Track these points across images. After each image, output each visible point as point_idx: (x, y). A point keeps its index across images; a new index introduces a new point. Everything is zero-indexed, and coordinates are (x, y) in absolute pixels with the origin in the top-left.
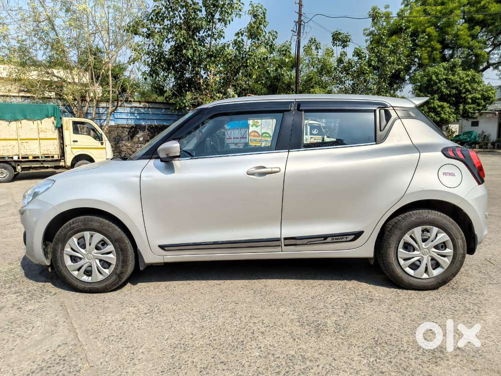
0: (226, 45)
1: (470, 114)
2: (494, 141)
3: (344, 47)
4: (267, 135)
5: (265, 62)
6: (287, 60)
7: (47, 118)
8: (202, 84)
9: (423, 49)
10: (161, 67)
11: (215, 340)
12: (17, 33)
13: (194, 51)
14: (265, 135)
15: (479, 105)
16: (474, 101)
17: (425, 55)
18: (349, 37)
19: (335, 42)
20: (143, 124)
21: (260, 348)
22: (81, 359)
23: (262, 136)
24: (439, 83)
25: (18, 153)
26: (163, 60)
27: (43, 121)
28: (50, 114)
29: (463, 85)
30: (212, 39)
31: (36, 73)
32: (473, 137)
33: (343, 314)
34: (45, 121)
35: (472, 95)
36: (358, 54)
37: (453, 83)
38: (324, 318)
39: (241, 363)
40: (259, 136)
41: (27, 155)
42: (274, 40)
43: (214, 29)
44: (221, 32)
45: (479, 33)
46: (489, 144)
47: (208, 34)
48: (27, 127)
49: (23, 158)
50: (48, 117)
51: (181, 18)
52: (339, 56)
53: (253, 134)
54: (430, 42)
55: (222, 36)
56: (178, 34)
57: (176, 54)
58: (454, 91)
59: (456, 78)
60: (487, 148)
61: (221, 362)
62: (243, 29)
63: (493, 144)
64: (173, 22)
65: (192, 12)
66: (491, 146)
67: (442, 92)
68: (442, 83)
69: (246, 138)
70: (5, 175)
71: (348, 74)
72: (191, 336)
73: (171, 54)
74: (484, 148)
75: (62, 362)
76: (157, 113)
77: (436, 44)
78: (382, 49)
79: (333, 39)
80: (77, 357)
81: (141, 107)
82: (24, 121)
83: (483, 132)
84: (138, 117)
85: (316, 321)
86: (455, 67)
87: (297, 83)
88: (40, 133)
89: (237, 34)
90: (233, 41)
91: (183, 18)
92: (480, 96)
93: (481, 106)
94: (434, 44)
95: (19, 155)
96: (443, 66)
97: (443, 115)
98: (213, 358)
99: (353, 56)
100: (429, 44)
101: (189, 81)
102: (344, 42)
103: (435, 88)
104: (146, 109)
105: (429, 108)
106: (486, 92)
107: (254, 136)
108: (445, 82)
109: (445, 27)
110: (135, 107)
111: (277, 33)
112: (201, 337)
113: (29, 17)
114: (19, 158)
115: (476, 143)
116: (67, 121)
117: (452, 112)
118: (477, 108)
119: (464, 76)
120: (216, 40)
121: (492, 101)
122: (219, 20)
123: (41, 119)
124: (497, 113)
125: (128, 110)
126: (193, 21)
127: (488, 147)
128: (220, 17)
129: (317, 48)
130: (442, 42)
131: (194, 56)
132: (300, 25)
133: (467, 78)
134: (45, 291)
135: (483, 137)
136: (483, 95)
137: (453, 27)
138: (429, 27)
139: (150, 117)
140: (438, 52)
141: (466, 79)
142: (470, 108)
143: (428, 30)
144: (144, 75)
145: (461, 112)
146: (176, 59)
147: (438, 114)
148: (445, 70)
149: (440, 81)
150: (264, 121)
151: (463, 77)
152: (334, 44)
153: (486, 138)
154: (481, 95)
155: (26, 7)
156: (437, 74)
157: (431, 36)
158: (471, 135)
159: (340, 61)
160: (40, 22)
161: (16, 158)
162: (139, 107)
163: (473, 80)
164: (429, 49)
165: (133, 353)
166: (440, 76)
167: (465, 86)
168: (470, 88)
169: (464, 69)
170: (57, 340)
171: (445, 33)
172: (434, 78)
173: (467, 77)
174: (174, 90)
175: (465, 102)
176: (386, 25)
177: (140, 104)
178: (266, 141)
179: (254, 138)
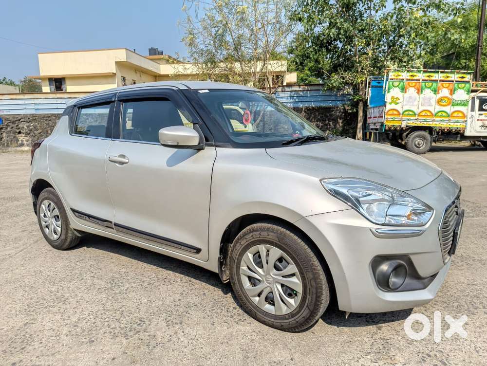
4: (411, 113)
14: (407, 113)
20: (301, 106)
23: (403, 114)
40: (400, 114)
53: (391, 112)
69: (382, 117)
76: (315, 95)
81: (300, 91)
84: (297, 100)
104: (305, 92)
107: (393, 115)
110: (296, 91)
125: (288, 94)
139: (308, 100)
162: (298, 91)
177: (300, 87)
178: (409, 120)
179: (392, 117)
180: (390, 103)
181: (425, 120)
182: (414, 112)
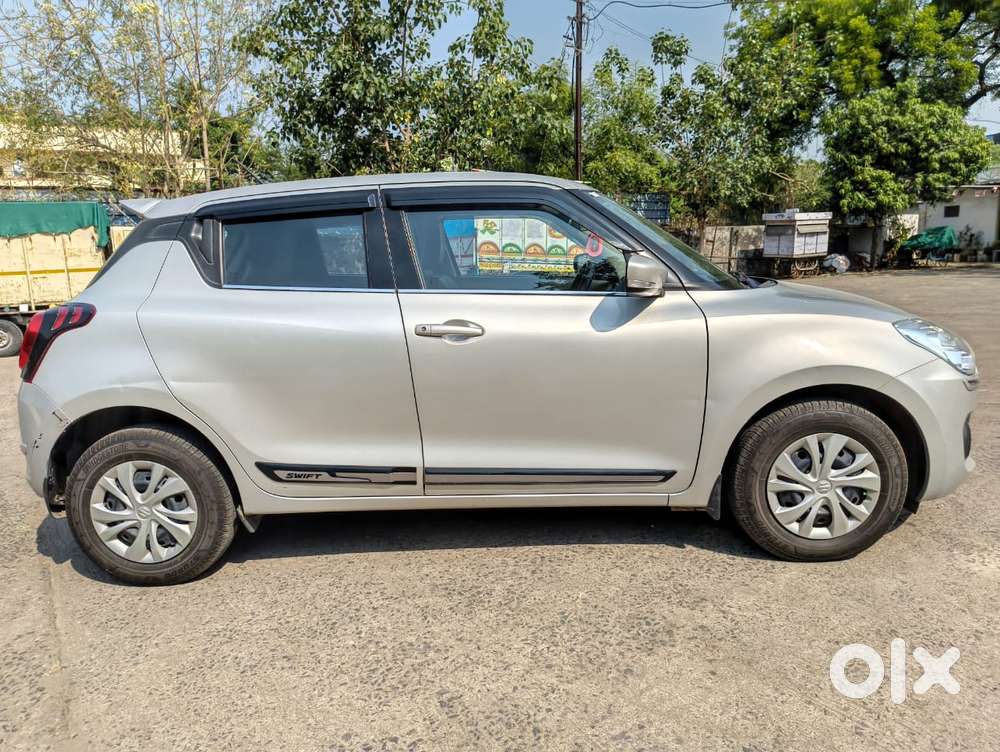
0: (435, 70)
1: (937, 192)
2: (991, 245)
3: (676, 64)
4: (514, 249)
5: (509, 102)
6: (554, 97)
7: (80, 230)
8: (388, 150)
9: (845, 61)
10: (304, 120)
11: (288, 622)
12: (20, 62)
13: (366, 85)
14: (509, 248)
15: (954, 173)
16: (945, 165)
17: (848, 75)
18: (686, 44)
19: (660, 55)
21: (361, 632)
22: (50, 657)
23: (503, 251)
24: (874, 130)
25: (28, 300)
26: (308, 105)
27: (73, 235)
28: (86, 221)
29: (922, 133)
30: (406, 60)
31: (61, 140)
32: (945, 239)
33: (528, 575)
34: (78, 236)
35: (942, 153)
36: (702, 77)
37: (902, 131)
38: (493, 582)
39: (316, 657)
40: (499, 251)
41: (45, 302)
42: (526, 56)
43: (408, 40)
44: (422, 44)
45: (961, 24)
46: (981, 253)
47: (398, 50)
48: (44, 249)
49: (38, 308)
50: (81, 226)
51: (339, 21)
52: (667, 84)
53: (485, 247)
54: (858, 48)
55: (424, 52)
56: (333, 53)
57: (333, 93)
58: (904, 147)
59: (907, 120)
60: (976, 261)
61: (284, 657)
62: (463, 38)
63: (988, 251)
64: (324, 28)
65: (361, 8)
66: (985, 256)
67: (880, 150)
68: (879, 131)
69: (472, 256)
70: (5, 342)
71: (683, 119)
72: (250, 617)
73: (323, 93)
74: (970, 262)
75: (16, 661)
77: (870, 50)
78: (751, 66)
79: (655, 48)
80: (45, 654)
82: (37, 237)
83: (968, 229)
85: (477, 587)
86: (906, 98)
87: (577, 142)
88: (69, 259)
89: (452, 48)
90: (447, 61)
91: (344, 20)
92: (957, 156)
93: (961, 174)
94: (865, 52)
95: (30, 302)
96: (882, 96)
97: (881, 197)
98: (273, 650)
99: (693, 82)
100: (856, 51)
101: (365, 145)
102: (675, 54)
103: (866, 141)
105: (853, 183)
106: (971, 146)
107: (489, 252)
108: (885, 129)
109: (888, 15)
111: (532, 43)
112: (267, 619)
113: (41, 31)
114: (30, 309)
115: (952, 250)
116: (119, 235)
117: (900, 189)
118: (952, 179)
119: (925, 114)
120: (413, 60)
121: (983, 165)
122: (417, 20)
123: (69, 232)
124: (995, 188)
126: (363, 26)
127: (979, 257)
128: (416, 15)
129: (621, 70)
130: (883, 46)
131: (365, 94)
132: (580, 24)
133: (930, 120)
134: (21, 549)
135: (966, 237)
136: (962, 153)
137: (906, 13)
138: (855, 16)
140: (874, 68)
141: (928, 121)
142: (938, 180)
143: (854, 23)
144: (270, 137)
145: (919, 187)
146: (333, 103)
147: (872, 194)
148: (885, 104)
149: (875, 127)
150: (506, 221)
151: (922, 118)
152: (657, 60)
153: (973, 239)
154: (960, 153)
155: (32, 11)
156: (869, 114)
157: (860, 34)
158: (943, 234)
159: (668, 94)
160: (64, 39)
161: (24, 309)
163: (944, 122)
164: (856, 62)
165: (140, 646)
166: (874, 116)
167: (926, 135)
168: (936, 140)
169: (925, 101)
170: (19, 627)
171: (888, 27)
172: (863, 121)
173: (929, 116)
174: (333, 164)
175: (927, 169)
176: (771, 15)
178: (514, 261)
179: (489, 256)
180: (483, 232)
181: (535, 261)
182: (518, 248)
